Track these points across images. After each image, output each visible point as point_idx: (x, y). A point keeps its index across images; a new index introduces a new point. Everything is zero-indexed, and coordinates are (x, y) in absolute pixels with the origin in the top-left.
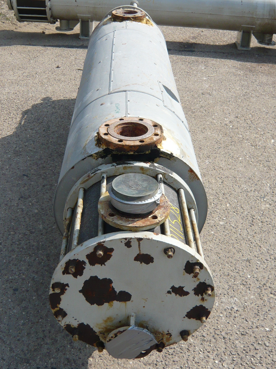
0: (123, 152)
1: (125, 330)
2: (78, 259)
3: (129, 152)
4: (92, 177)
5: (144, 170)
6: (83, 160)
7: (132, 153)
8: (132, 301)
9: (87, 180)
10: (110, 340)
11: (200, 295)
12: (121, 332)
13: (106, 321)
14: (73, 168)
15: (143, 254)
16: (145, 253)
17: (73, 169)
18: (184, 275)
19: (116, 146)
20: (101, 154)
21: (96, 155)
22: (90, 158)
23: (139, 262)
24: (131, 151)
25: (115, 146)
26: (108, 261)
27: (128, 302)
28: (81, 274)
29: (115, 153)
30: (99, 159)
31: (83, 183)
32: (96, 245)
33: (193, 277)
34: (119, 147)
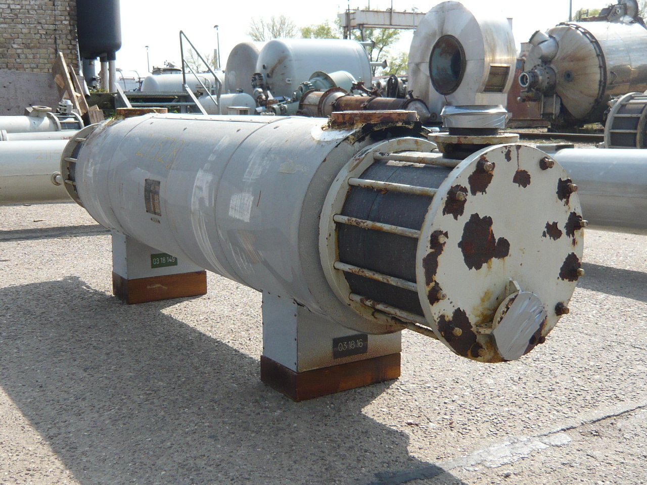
0: (390, 124)
1: (517, 295)
2: (460, 185)
3: (397, 122)
4: (364, 158)
5: (419, 144)
6: (337, 146)
7: (400, 124)
8: (510, 255)
9: (357, 165)
10: (501, 318)
11: (571, 235)
12: (512, 300)
13: (483, 300)
14: (325, 160)
15: (521, 171)
16: (523, 170)
17: (324, 163)
18: (557, 202)
19: (381, 116)
20: (359, 134)
21: (353, 137)
22: (345, 143)
23: (517, 185)
24: (400, 120)
25: (379, 117)
26: (489, 185)
27: (506, 257)
28: (461, 213)
29: (378, 129)
30: (356, 143)
31: (352, 170)
32: (478, 160)
33: (565, 205)
34: (385, 117)
